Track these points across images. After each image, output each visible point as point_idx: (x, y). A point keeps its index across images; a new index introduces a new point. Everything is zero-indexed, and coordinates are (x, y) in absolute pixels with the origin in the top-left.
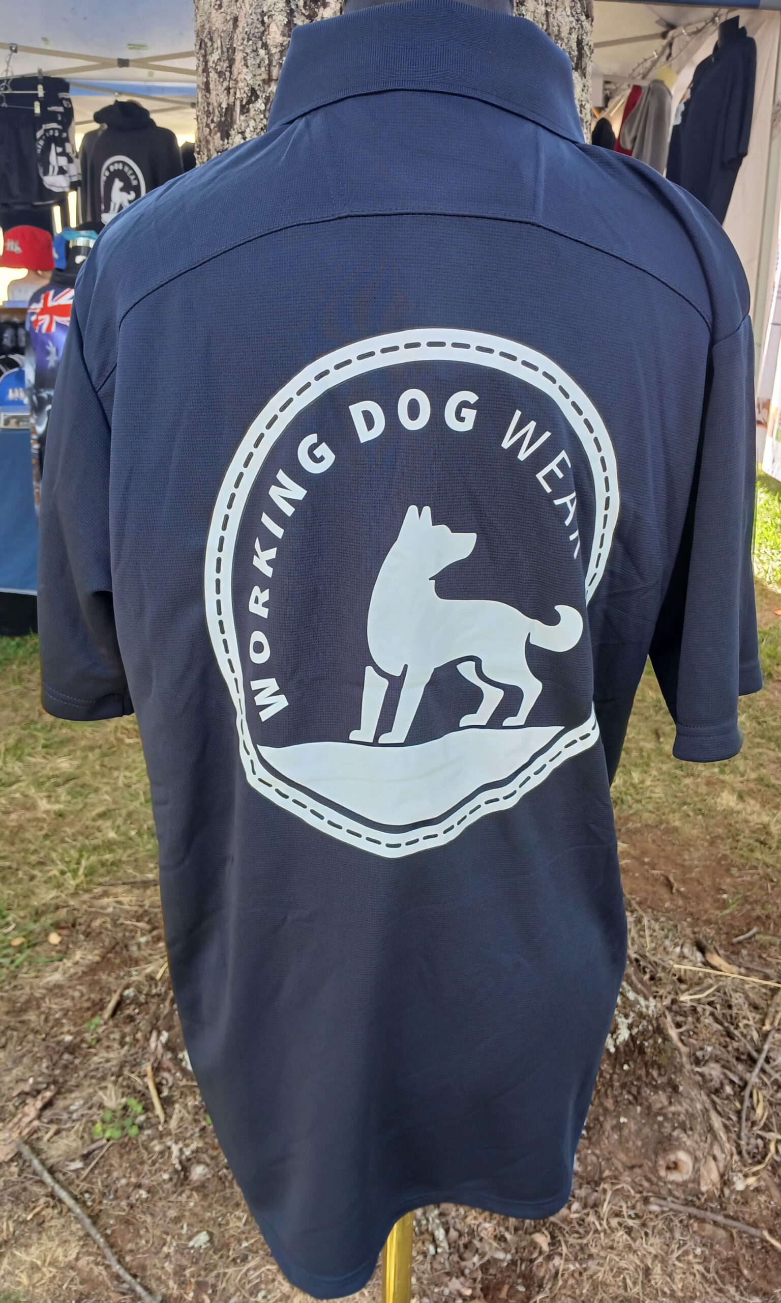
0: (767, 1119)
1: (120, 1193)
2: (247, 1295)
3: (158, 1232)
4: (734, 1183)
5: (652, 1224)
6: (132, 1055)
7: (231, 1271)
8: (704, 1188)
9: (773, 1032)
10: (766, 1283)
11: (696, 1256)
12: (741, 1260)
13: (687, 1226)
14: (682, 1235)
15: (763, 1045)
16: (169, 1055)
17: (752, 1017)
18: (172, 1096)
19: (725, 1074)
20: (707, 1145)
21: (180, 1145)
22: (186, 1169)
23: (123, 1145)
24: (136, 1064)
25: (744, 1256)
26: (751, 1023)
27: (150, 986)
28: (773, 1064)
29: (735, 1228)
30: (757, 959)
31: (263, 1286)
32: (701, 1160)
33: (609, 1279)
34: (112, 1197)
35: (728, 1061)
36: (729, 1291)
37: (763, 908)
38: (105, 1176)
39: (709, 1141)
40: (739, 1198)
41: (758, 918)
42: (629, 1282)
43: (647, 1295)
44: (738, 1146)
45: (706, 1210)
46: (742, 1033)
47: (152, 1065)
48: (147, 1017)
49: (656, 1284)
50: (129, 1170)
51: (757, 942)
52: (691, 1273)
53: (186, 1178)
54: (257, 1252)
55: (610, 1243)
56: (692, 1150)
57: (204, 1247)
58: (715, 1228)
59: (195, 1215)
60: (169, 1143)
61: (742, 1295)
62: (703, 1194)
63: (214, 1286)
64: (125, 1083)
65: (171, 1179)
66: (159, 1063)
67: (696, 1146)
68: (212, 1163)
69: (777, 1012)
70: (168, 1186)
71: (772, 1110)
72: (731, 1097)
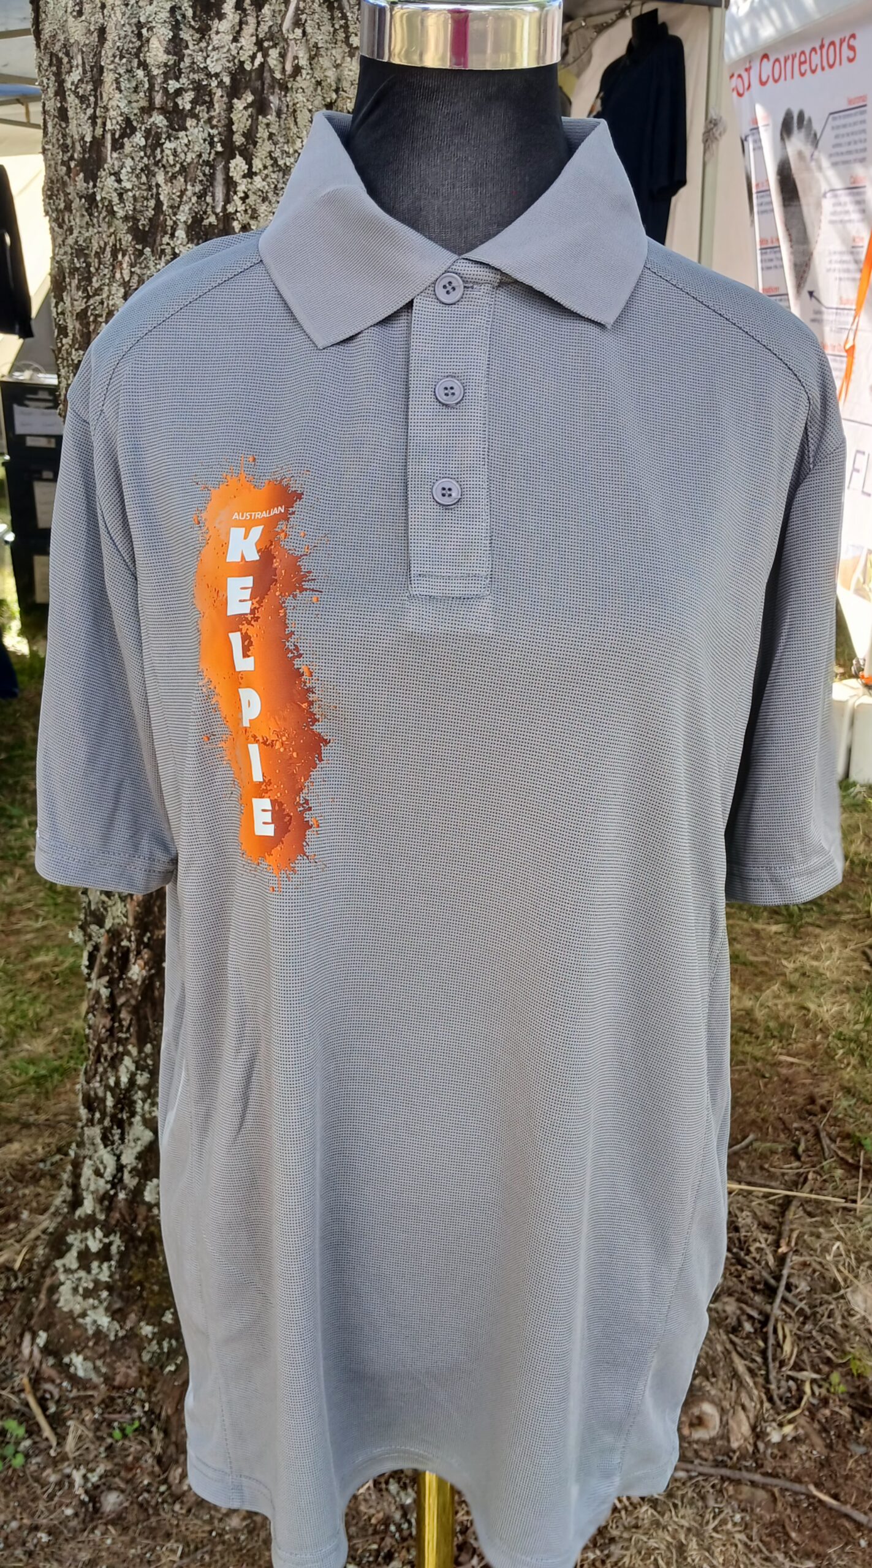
0: (797, 1356)
1: (12, 1539)
4: (768, 1435)
5: (680, 1493)
8: (735, 1445)
9: (791, 1253)
10: (817, 1544)
11: (735, 1524)
12: (787, 1522)
14: (716, 1500)
15: (781, 1270)
16: (51, 1361)
17: (763, 1240)
18: (63, 1412)
19: (741, 1309)
20: (733, 1394)
21: (83, 1471)
22: (94, 1499)
23: (8, 1480)
24: (6, 1378)
25: (789, 1517)
26: (763, 1245)
27: (8, 1279)
28: (795, 1292)
29: (776, 1486)
30: (758, 1171)
32: (729, 1411)
33: (638, 1563)
34: (1, 1545)
35: (743, 1293)
36: (776, 1558)
37: (758, 1109)
39: (735, 1388)
40: (776, 1451)
41: (754, 1122)
42: (660, 1562)
44: (768, 1392)
45: (740, 1469)
46: (754, 1259)
47: (29, 1375)
48: (10, 1318)
49: (693, 1561)
50: (19, 1510)
51: (755, 1150)
52: (731, 1545)
53: (96, 1510)
55: (634, 1522)
56: (717, 1400)
58: (753, 1490)
59: (115, 1554)
60: (67, 1471)
61: (792, 1560)
62: (734, 1452)
65: (76, 1515)
66: (38, 1373)
67: (722, 1396)
68: (129, 1488)
69: (792, 1230)
70: (74, 1523)
71: (802, 1345)
72: (752, 1336)
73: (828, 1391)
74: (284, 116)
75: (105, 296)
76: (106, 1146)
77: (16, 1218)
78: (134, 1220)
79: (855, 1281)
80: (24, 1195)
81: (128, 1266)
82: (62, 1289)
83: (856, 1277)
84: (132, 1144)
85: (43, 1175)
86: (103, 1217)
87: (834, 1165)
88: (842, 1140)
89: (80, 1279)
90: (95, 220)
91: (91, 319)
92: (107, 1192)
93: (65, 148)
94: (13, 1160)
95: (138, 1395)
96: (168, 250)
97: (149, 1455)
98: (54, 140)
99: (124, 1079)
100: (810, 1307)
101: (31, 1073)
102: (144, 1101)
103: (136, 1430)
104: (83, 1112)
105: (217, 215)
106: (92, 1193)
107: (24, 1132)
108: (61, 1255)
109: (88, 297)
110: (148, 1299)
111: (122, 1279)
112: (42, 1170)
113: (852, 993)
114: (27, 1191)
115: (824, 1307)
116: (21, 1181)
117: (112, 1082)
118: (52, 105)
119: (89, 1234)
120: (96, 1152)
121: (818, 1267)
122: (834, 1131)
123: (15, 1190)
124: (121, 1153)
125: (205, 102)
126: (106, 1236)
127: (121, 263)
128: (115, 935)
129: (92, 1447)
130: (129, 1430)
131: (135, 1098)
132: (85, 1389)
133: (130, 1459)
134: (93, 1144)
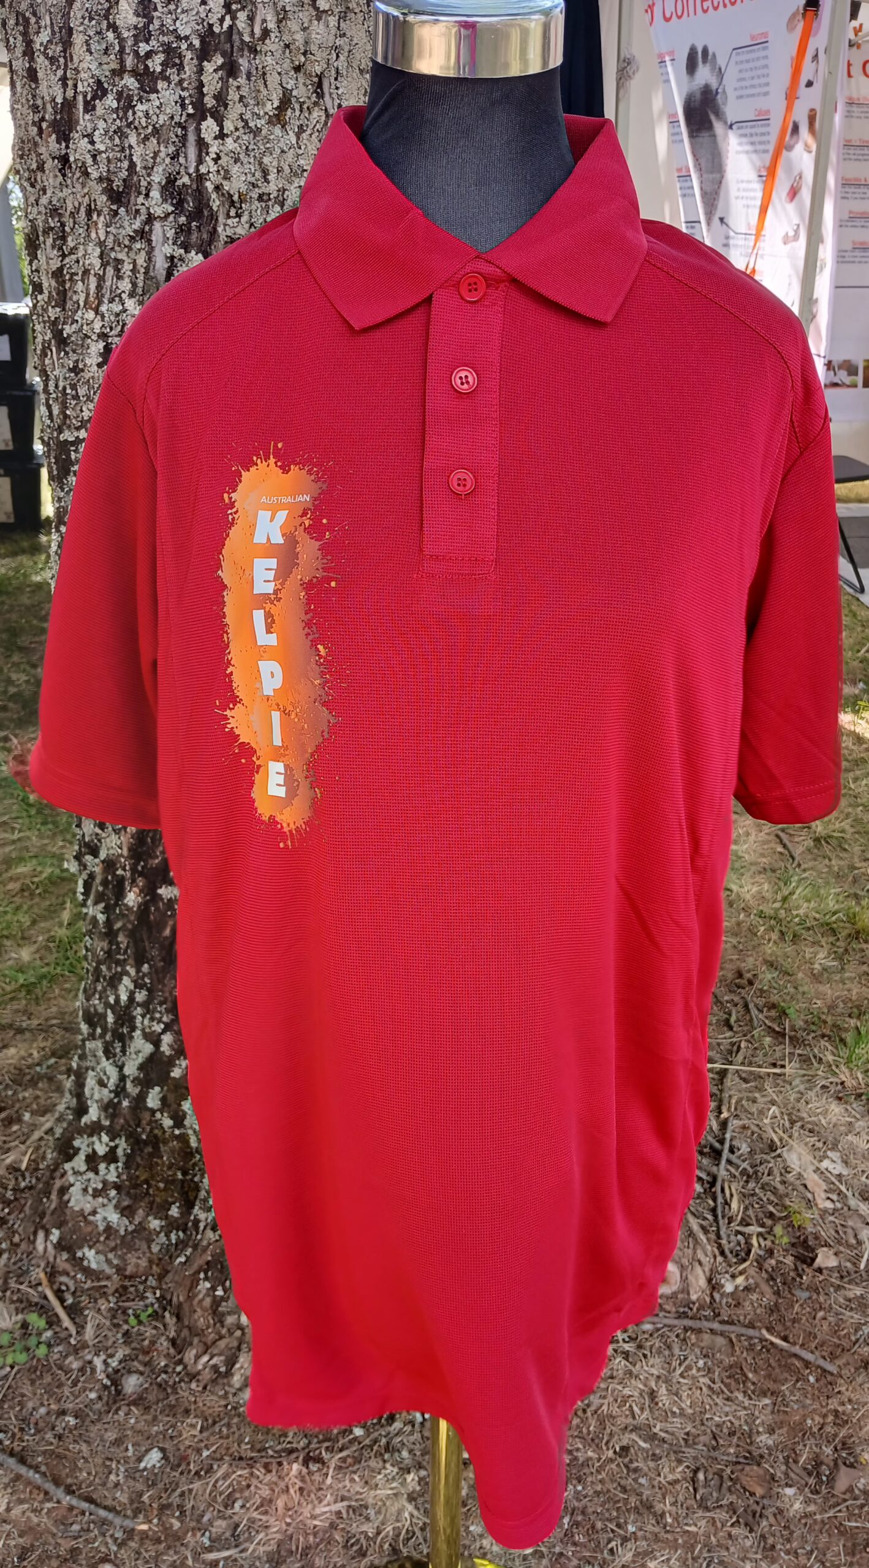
0: (743, 1213)
1: (41, 1424)
2: (222, 1509)
3: (100, 1461)
4: (723, 1286)
5: (649, 1344)
6: (15, 1264)
7: (196, 1485)
8: (694, 1297)
9: (732, 1118)
10: (772, 1383)
11: (699, 1370)
12: (744, 1364)
13: (684, 1340)
14: (681, 1350)
15: (724, 1134)
16: (65, 1256)
18: (79, 1302)
20: (690, 1251)
21: (103, 1356)
22: (116, 1383)
23: (33, 1370)
24: (22, 1274)
25: (746, 1359)
27: (17, 1179)
28: (738, 1154)
29: (733, 1332)
31: (238, 1495)
32: (687, 1267)
33: (615, 1411)
34: (32, 1431)
36: (737, 1398)
38: (18, 1409)
39: (691, 1246)
40: (730, 1300)
42: (635, 1409)
43: (657, 1419)
44: (720, 1246)
45: (700, 1319)
47: (44, 1270)
48: (21, 1216)
49: (664, 1405)
50: (46, 1397)
52: (697, 1388)
53: (118, 1392)
54: (221, 1459)
57: (158, 1465)
58: (713, 1337)
59: (140, 1431)
60: (89, 1357)
61: (751, 1399)
62: (694, 1303)
63: (180, 1507)
64: (15, 1298)
65: (100, 1398)
66: (53, 1267)
67: (681, 1254)
68: (147, 1370)
69: (730, 1096)
70: (99, 1406)
71: (747, 1202)
72: (703, 1196)
73: (773, 1242)
74: (253, 79)
75: (80, 254)
76: (108, 1059)
77: (20, 1120)
78: (138, 1125)
79: (790, 1141)
80: (24, 1098)
81: (134, 1167)
82: (72, 1189)
83: (790, 1137)
84: (134, 1056)
85: (40, 1077)
86: (107, 1123)
87: (762, 1033)
88: (769, 1009)
89: (89, 1180)
90: (69, 182)
91: (67, 277)
92: (111, 1101)
93: (35, 108)
94: (10, 1065)
95: (149, 1283)
96: (143, 210)
97: (164, 1338)
98: (24, 101)
99: (124, 997)
100: (752, 1167)
101: (21, 981)
102: (143, 1016)
103: (149, 1316)
104: (84, 1027)
105: (190, 175)
106: (97, 1102)
107: (18, 1037)
108: (69, 1158)
109: (64, 256)
110: (154, 1196)
111: (130, 1179)
112: (39, 1073)
113: (769, 873)
114: (27, 1094)
115: (763, 1166)
116: (20, 1085)
117: (112, 1000)
118: (20, 64)
119: (95, 1139)
120: (98, 1064)
121: (756, 1129)
122: (761, 1002)
123: (15, 1093)
124: (123, 1065)
125: (176, 65)
126: (112, 1140)
127: (96, 224)
128: (110, 865)
129: (110, 1334)
130: (143, 1317)
131: (135, 1013)
132: (99, 1280)
133: (146, 1343)
134: (95, 1056)
